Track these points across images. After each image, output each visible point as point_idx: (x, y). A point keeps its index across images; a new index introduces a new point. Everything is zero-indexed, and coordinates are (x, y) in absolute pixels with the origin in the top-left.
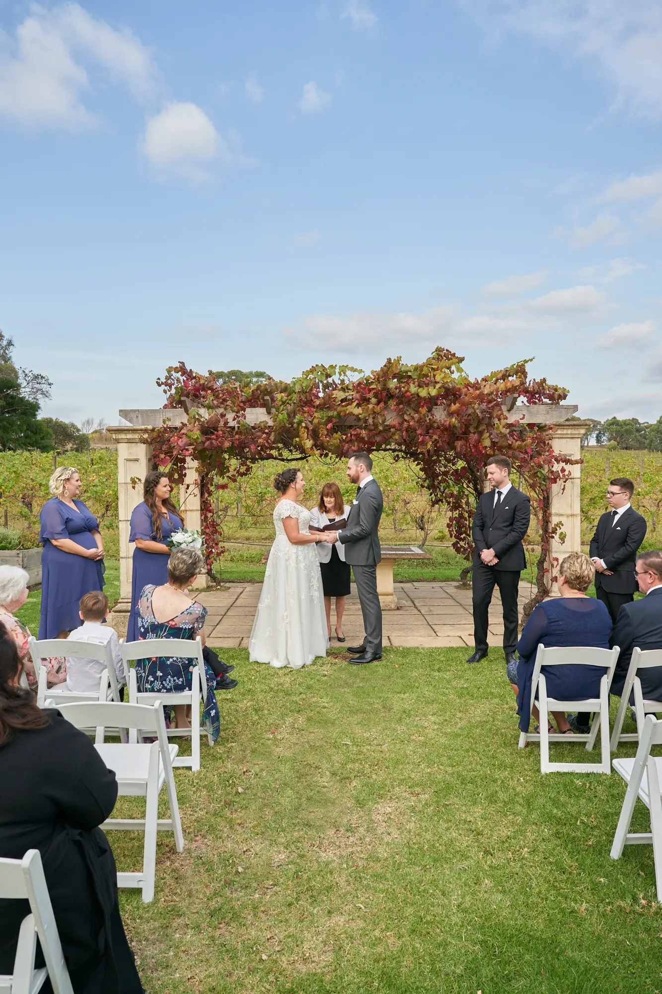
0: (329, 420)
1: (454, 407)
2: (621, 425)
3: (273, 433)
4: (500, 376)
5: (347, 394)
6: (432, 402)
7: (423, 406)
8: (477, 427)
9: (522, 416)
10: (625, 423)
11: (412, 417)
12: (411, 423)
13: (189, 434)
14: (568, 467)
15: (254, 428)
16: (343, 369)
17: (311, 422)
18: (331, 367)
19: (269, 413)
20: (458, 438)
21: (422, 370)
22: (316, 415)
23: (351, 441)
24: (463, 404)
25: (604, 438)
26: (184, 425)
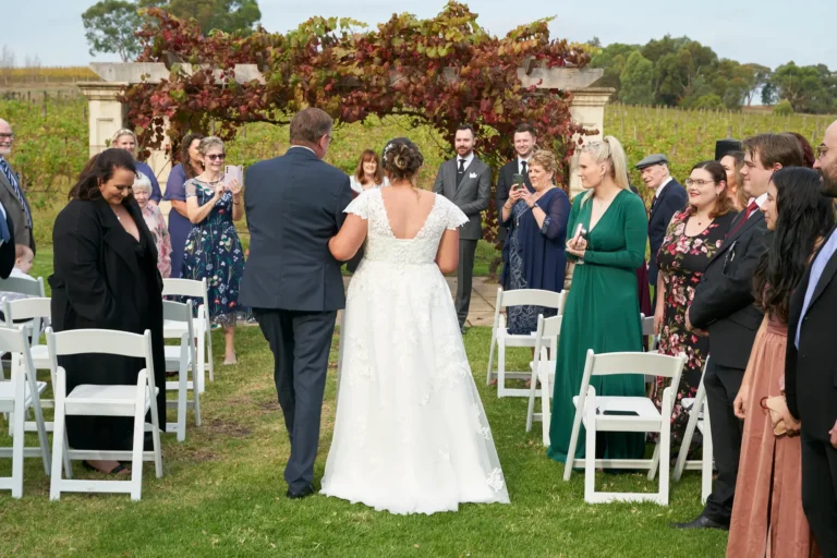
0: (328, 80)
1: (464, 70)
2: (800, 75)
3: (265, 94)
4: (520, 34)
5: (348, 52)
6: (442, 63)
7: (432, 67)
8: (490, 92)
9: (538, 81)
10: (807, 71)
11: (420, 81)
12: (418, 86)
13: (173, 92)
14: (584, 137)
15: (244, 87)
16: (344, 23)
17: (308, 83)
18: (332, 20)
19: (261, 70)
20: (470, 104)
21: (431, 27)
22: (313, 74)
23: (352, 104)
24: (474, 67)
25: (774, 94)
26: (164, 81)
